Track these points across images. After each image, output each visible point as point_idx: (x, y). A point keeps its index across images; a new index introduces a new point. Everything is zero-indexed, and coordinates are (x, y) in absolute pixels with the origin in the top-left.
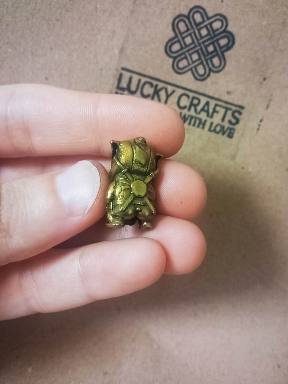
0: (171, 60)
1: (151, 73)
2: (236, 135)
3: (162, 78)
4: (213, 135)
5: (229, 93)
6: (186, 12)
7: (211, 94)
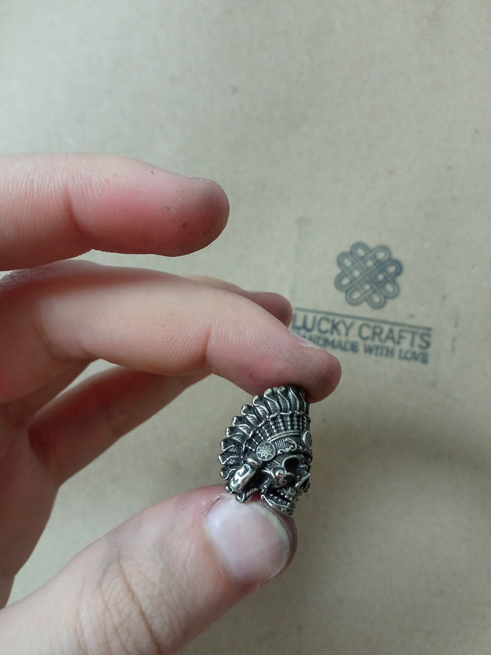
0: (343, 295)
1: (324, 308)
2: (431, 359)
3: (337, 311)
4: (405, 363)
5: (411, 316)
7: (392, 320)
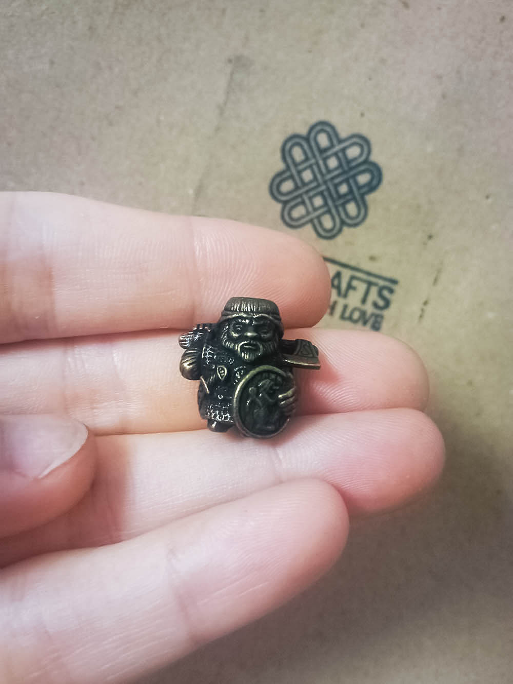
6: (304, 131)
